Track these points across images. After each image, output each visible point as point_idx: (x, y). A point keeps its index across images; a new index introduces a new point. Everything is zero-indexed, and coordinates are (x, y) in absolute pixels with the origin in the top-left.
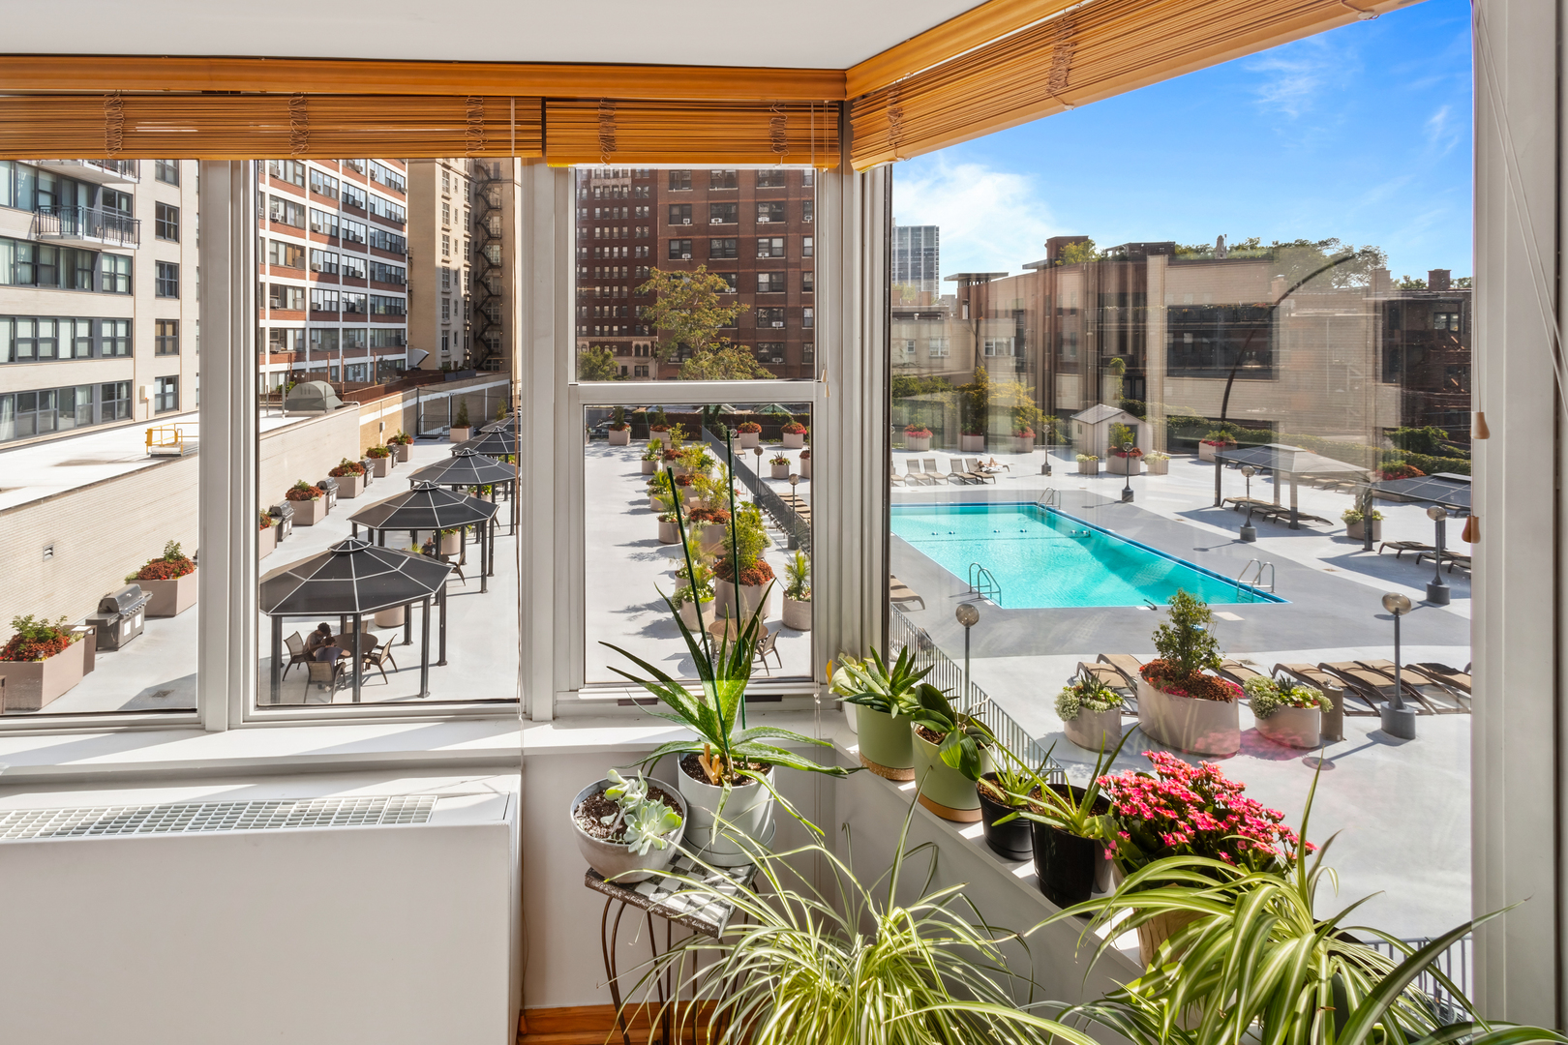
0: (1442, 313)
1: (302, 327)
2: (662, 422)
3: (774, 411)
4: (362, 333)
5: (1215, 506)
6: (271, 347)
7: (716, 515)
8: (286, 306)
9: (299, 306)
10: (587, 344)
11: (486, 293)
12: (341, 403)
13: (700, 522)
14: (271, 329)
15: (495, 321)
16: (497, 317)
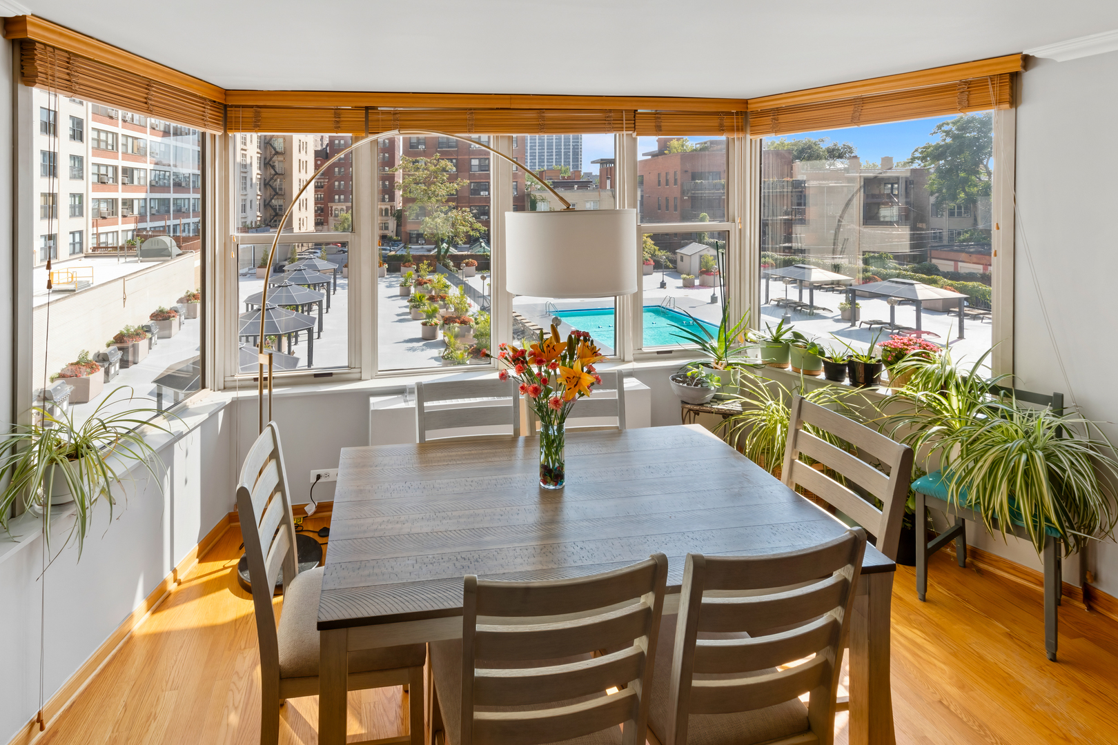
0: (889, 183)
1: (144, 197)
2: (409, 261)
3: (484, 252)
4: (187, 201)
5: (765, 304)
6: (122, 212)
7: (461, 320)
8: (133, 183)
9: (142, 182)
10: (345, 208)
11: (273, 172)
12: (180, 252)
13: (452, 325)
14: (123, 199)
15: (280, 193)
16: (281, 189)
